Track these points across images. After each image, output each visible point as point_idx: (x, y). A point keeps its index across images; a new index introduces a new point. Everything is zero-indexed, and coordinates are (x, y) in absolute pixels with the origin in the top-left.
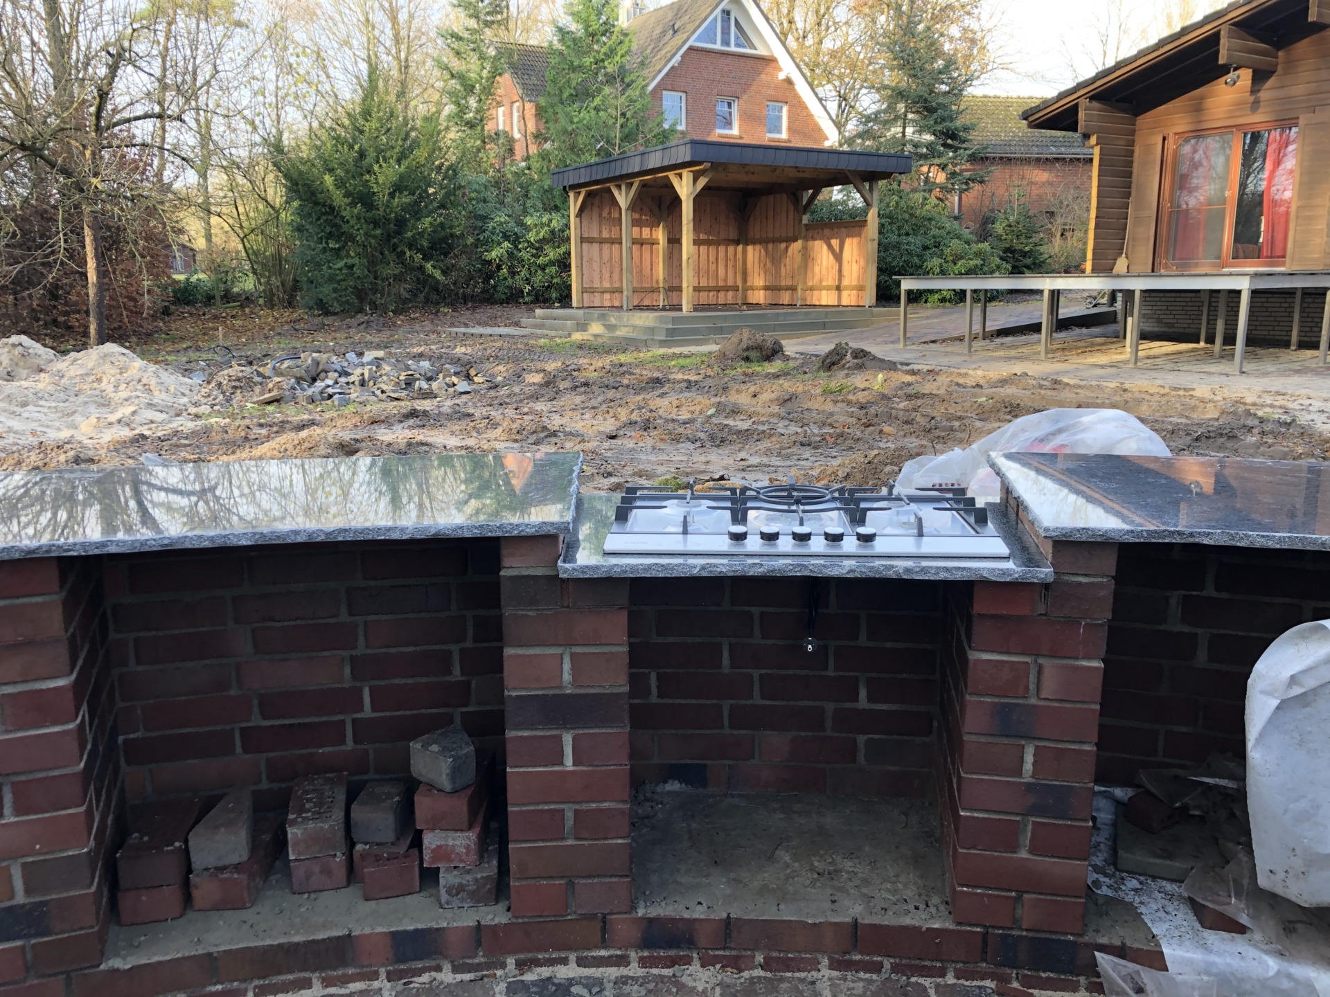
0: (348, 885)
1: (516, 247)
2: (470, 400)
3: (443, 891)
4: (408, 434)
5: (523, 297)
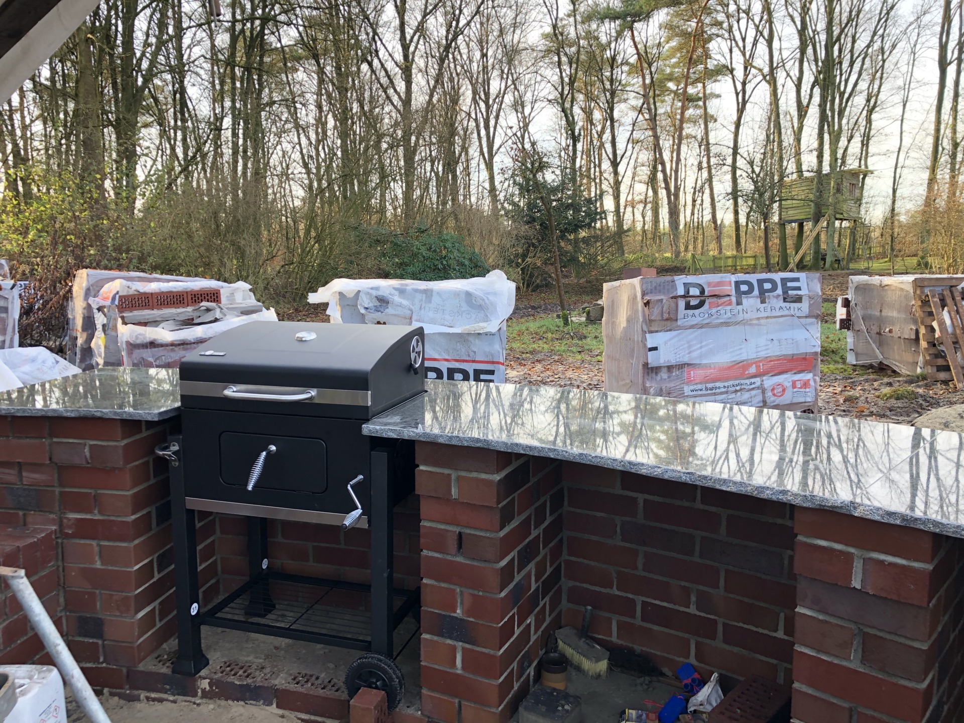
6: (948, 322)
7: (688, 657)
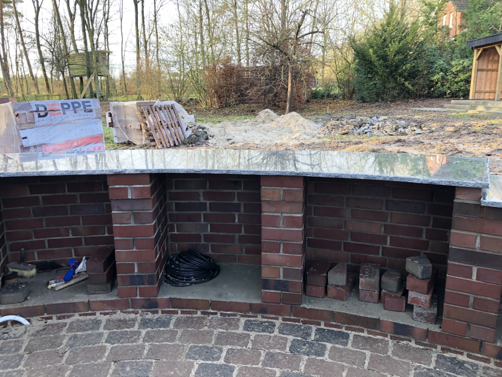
0: (378, 303)
1: (446, 74)
2: (421, 137)
3: (414, 314)
4: (398, 148)
5: (446, 95)
6: (152, 121)
7: (71, 256)
